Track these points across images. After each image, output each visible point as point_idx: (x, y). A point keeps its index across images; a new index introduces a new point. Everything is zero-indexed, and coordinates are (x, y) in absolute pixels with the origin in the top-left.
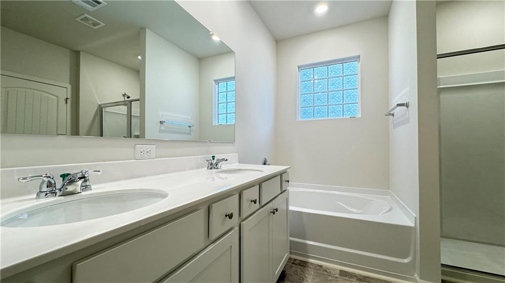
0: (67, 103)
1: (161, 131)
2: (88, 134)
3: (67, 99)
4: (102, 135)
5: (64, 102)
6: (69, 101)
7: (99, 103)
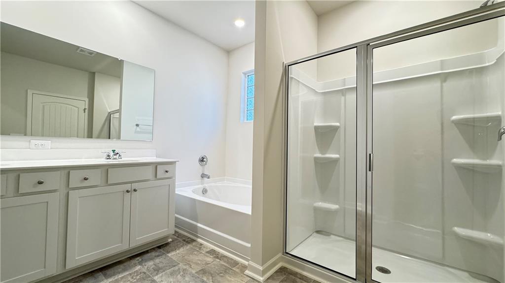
0: (85, 112)
1: (136, 132)
2: (99, 137)
3: (85, 109)
4: (109, 138)
5: (83, 112)
6: (86, 110)
7: (109, 111)
